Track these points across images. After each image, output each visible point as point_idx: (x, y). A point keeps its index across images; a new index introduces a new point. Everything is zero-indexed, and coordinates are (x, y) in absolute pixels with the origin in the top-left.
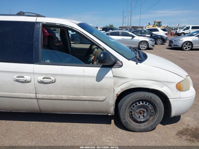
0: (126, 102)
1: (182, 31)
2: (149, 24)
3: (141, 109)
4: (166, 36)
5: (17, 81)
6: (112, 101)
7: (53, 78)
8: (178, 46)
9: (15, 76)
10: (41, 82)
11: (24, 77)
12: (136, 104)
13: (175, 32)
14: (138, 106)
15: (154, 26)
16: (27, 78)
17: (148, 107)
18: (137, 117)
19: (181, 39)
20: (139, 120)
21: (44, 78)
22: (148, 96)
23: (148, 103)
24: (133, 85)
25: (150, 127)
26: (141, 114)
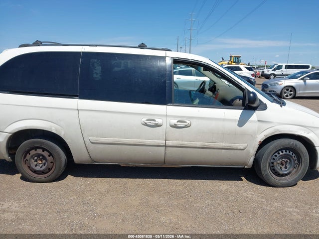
0: (269, 150)
1: (271, 71)
2: (223, 59)
3: (283, 159)
4: (253, 78)
5: (146, 124)
6: (252, 150)
7: (188, 122)
8: (275, 92)
9: (145, 119)
10: (175, 126)
11: (154, 120)
12: (279, 153)
13: (261, 73)
14: (281, 155)
15: (230, 62)
16: (159, 121)
17: (292, 157)
18: (278, 169)
19: (279, 83)
20: (281, 172)
21: (178, 122)
22: (293, 144)
23: (291, 153)
24: (278, 130)
25: (293, 180)
26: (282, 165)
